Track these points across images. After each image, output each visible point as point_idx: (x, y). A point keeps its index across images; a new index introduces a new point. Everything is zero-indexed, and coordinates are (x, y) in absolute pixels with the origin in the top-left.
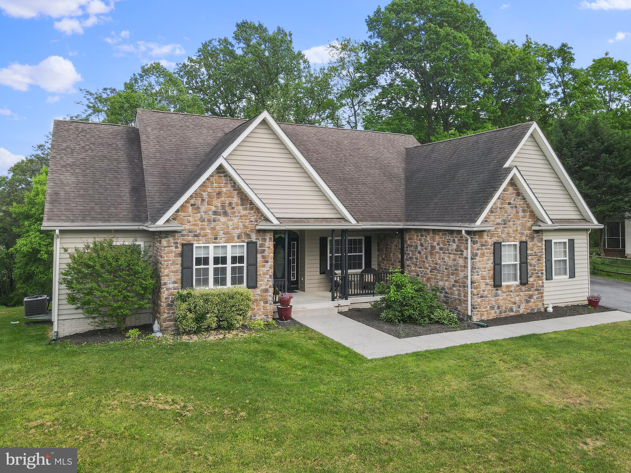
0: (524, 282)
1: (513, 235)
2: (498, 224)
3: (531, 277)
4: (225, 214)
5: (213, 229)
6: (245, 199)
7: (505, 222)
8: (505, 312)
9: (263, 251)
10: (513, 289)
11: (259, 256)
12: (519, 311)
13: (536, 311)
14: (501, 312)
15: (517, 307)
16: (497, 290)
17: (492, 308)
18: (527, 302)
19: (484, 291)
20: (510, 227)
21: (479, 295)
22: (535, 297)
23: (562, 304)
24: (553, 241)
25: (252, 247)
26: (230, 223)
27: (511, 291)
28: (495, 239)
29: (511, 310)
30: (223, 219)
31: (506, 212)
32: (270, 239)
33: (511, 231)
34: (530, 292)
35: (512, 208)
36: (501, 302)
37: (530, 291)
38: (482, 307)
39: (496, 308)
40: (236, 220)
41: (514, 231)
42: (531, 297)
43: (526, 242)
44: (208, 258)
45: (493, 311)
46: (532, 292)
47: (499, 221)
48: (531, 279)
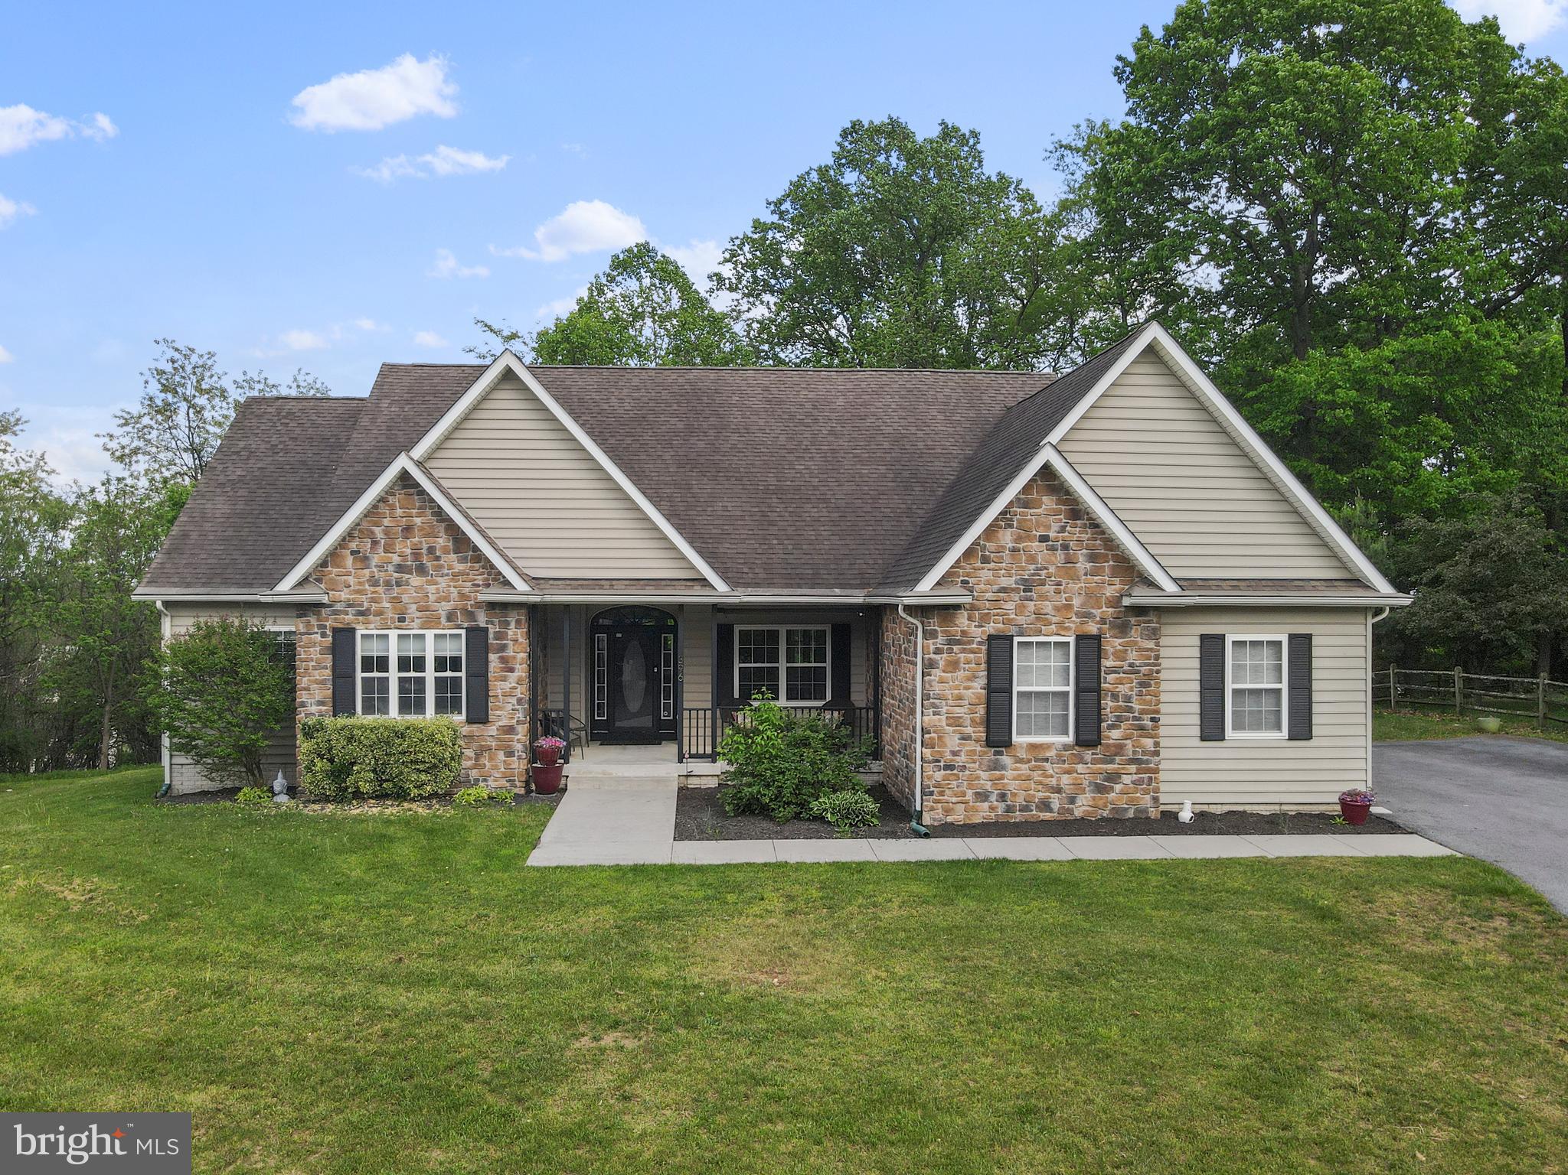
0: (1088, 736)
1: (1054, 620)
2: (1004, 590)
3: (1111, 727)
4: (421, 570)
5: (396, 600)
6: (460, 541)
7: (1027, 585)
8: (1025, 809)
9: (503, 648)
10: (1052, 753)
11: (492, 657)
12: (1071, 812)
13: (1131, 814)
14: (1009, 809)
15: (1065, 801)
16: (1000, 753)
17: (982, 796)
18: (1100, 789)
19: (955, 753)
20: (1043, 597)
21: (942, 764)
22: (1126, 779)
23: (1262, 807)
24: (1229, 639)
25: (477, 639)
26: (432, 589)
27: (1047, 760)
28: (991, 628)
29: (1045, 805)
30: (416, 580)
31: (1032, 559)
32: (518, 622)
33: (1048, 607)
34: (1110, 767)
35: (1053, 549)
36: (1012, 786)
37: (1112, 762)
38: (947, 792)
39: (993, 798)
40: (443, 582)
41: (1057, 609)
42: (1114, 777)
43: (1098, 638)
44: (387, 657)
45: (986, 805)
46: (1116, 766)
47: (1009, 582)
48: (1115, 734)
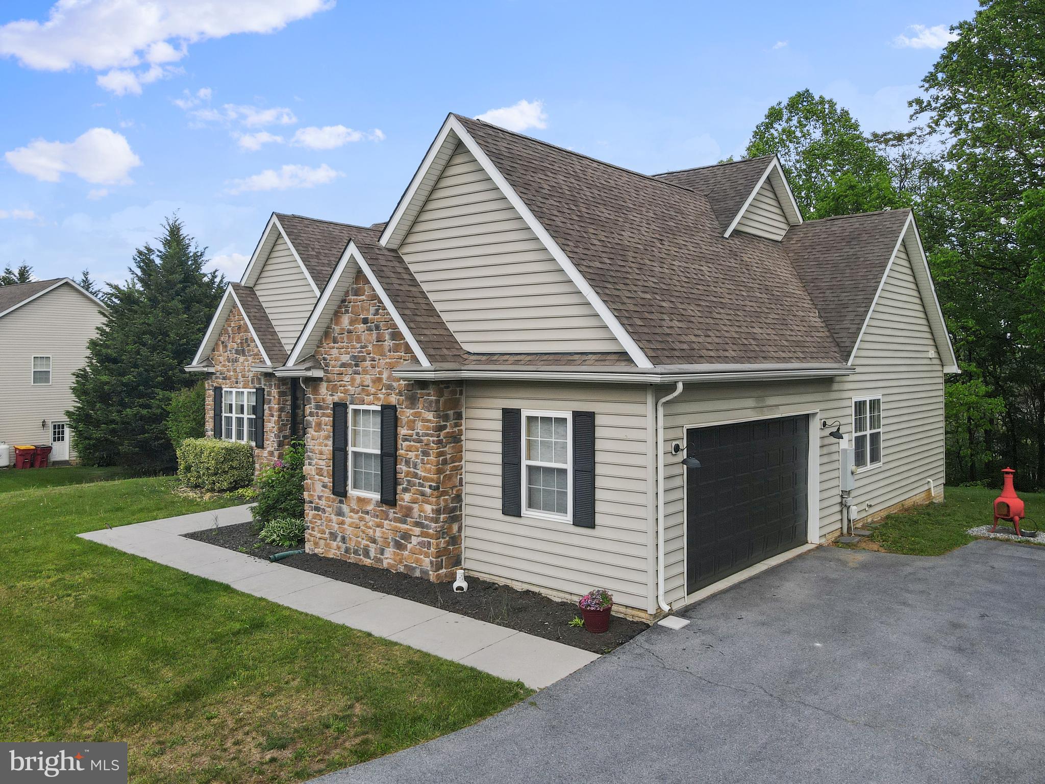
0: (389, 499)
1: (373, 390)
2: (343, 365)
3: (406, 490)
4: (243, 352)
5: (235, 371)
7: (357, 361)
8: (355, 552)
9: (269, 402)
10: (370, 508)
11: (266, 407)
12: (380, 561)
13: (417, 574)
14: (347, 550)
15: (378, 551)
16: (341, 502)
17: (333, 536)
18: (399, 546)
19: (320, 498)
20: (365, 372)
21: (313, 505)
22: (414, 540)
24: (525, 414)
25: (260, 393)
26: (247, 364)
27: (367, 513)
28: (336, 398)
29: (367, 554)
30: (242, 359)
31: (359, 340)
33: (369, 380)
34: (405, 526)
35: (370, 329)
36: (349, 531)
37: (405, 522)
38: (316, 529)
39: (339, 539)
41: (374, 382)
42: (406, 537)
43: (394, 408)
45: (335, 543)
46: (408, 527)
47: (345, 358)
48: (407, 497)
